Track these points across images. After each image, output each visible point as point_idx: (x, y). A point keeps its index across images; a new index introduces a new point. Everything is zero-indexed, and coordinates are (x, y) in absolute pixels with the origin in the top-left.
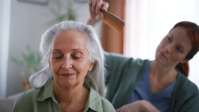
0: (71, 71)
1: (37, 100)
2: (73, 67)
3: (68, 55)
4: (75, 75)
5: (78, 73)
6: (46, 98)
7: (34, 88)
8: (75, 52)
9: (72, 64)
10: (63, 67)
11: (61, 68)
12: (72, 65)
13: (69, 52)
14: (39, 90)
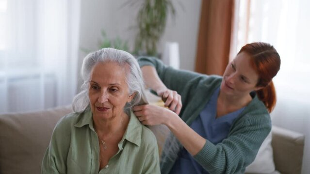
0: (107, 105)
1: (76, 126)
2: (109, 101)
3: (105, 90)
4: (111, 109)
5: (114, 107)
6: (85, 124)
7: (74, 113)
8: (112, 87)
9: (108, 98)
10: (99, 100)
11: (97, 100)
12: (108, 100)
13: (105, 86)
14: (78, 116)
